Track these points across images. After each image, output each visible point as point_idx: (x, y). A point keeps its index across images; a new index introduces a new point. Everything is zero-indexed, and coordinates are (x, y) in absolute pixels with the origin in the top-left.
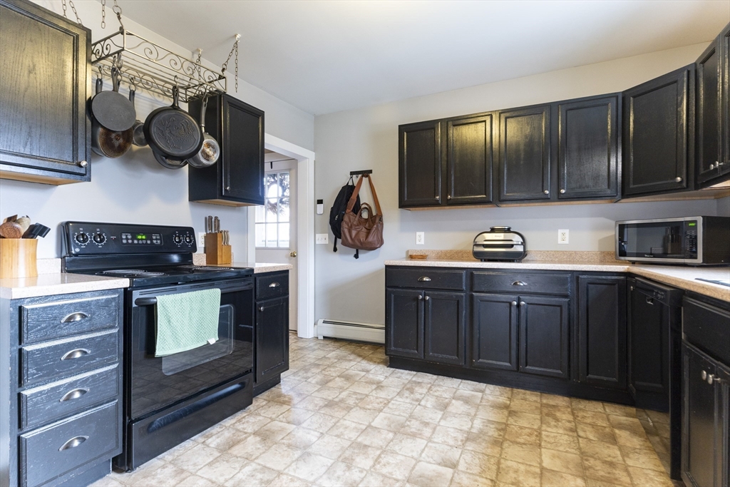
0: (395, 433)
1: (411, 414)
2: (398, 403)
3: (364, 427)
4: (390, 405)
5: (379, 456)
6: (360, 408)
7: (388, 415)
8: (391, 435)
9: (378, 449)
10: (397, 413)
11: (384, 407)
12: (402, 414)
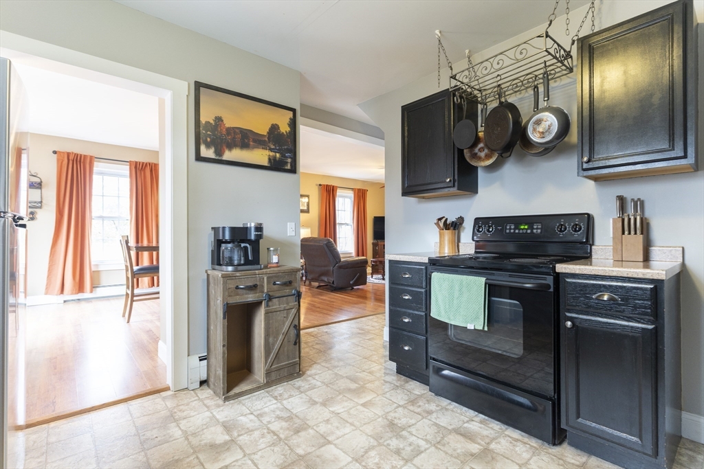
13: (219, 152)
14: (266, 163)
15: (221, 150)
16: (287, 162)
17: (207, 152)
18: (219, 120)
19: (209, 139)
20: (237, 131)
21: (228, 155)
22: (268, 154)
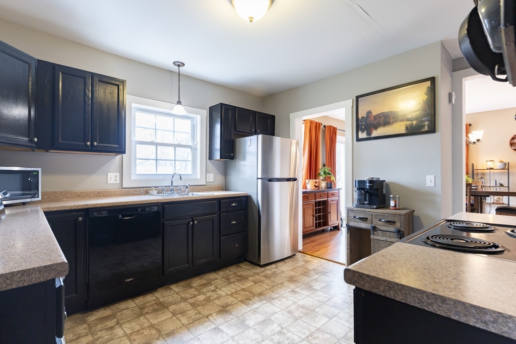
0: (314, 310)
1: (295, 322)
2: (300, 334)
3: (334, 318)
4: (308, 333)
5: (327, 301)
6: (335, 336)
7: (313, 324)
8: (317, 310)
9: (328, 304)
10: (306, 324)
11: (314, 332)
12: (302, 323)
13: (369, 133)
14: (403, 131)
15: (370, 132)
16: (425, 125)
17: (362, 135)
18: (369, 113)
19: (363, 127)
20: (381, 115)
21: (375, 133)
22: (405, 124)
